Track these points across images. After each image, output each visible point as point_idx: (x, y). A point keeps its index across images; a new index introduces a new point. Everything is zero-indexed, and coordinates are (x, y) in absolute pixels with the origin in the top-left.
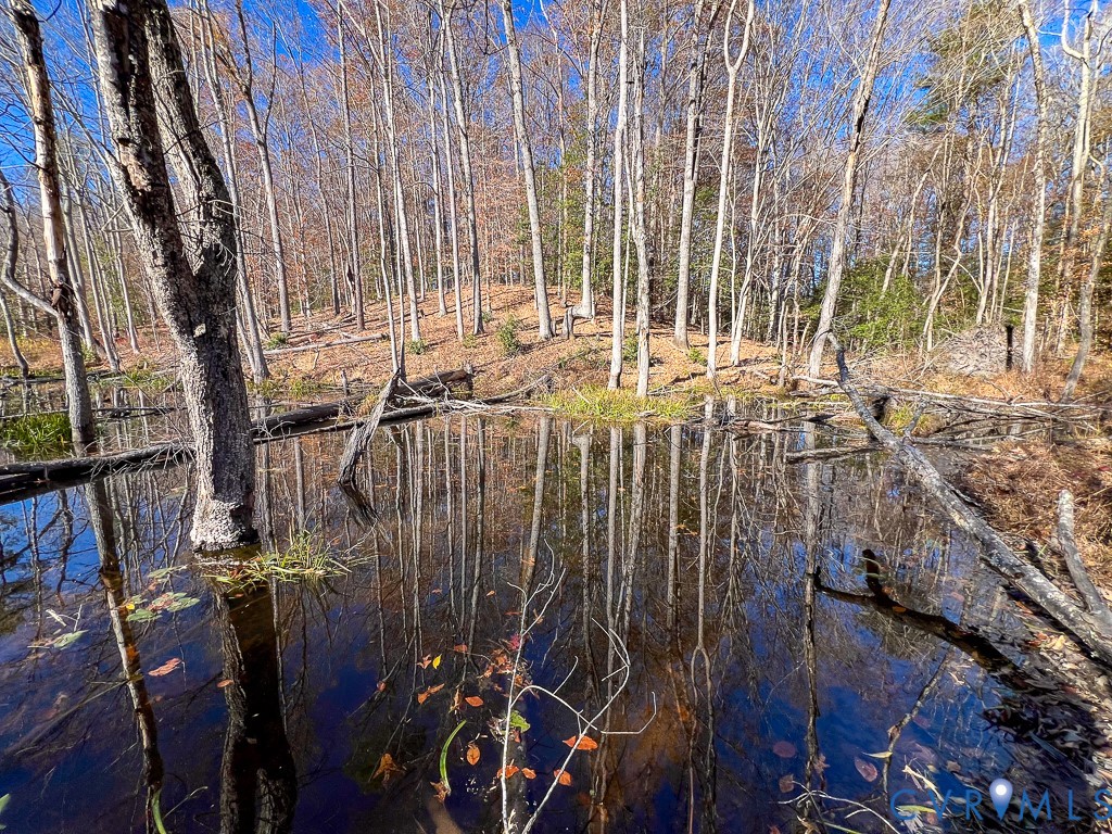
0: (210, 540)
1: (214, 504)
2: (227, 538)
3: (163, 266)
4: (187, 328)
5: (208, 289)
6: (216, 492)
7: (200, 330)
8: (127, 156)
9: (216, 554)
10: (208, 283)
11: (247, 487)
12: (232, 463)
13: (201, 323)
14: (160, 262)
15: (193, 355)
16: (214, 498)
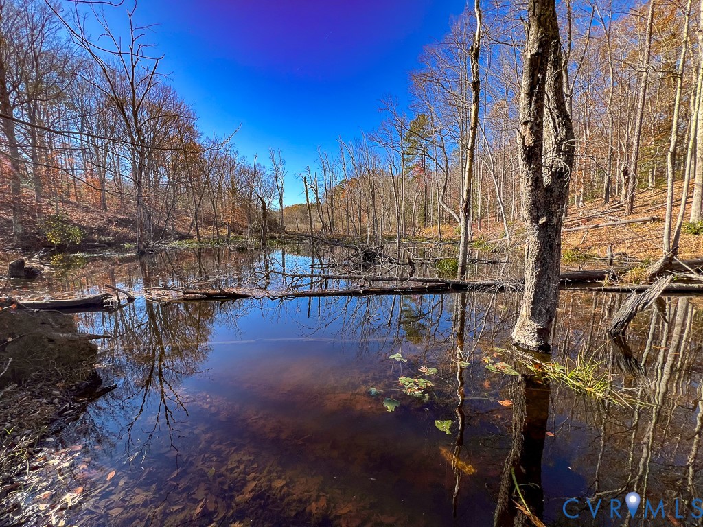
0: (523, 341)
1: (529, 322)
2: (533, 344)
3: (531, 186)
4: (535, 219)
5: (551, 196)
6: (532, 316)
7: (542, 221)
8: (526, 131)
9: (525, 351)
10: (551, 192)
11: (550, 317)
12: (544, 301)
13: (544, 216)
14: (529, 184)
15: (535, 235)
16: (530, 319)
